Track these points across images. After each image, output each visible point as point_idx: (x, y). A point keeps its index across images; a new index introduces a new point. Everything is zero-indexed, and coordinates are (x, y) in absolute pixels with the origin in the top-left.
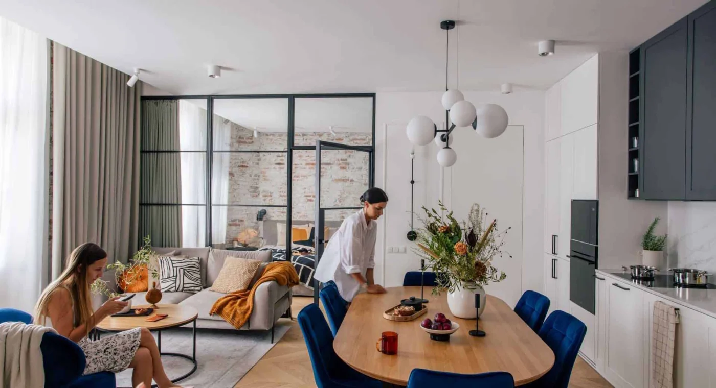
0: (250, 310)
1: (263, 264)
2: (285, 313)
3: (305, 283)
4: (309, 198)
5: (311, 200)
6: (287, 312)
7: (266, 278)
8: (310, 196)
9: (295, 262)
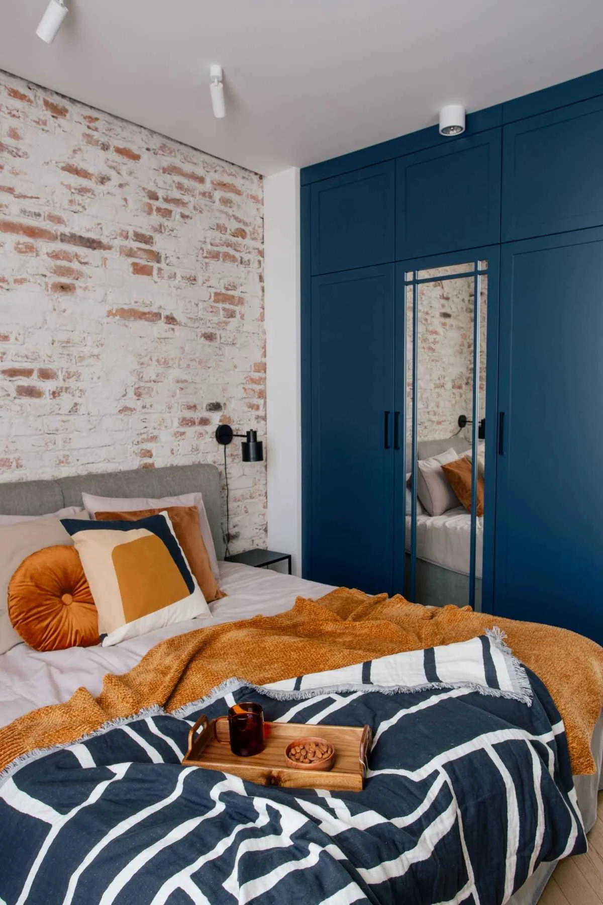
4: (24, 382)
5: (31, 392)
8: (28, 373)
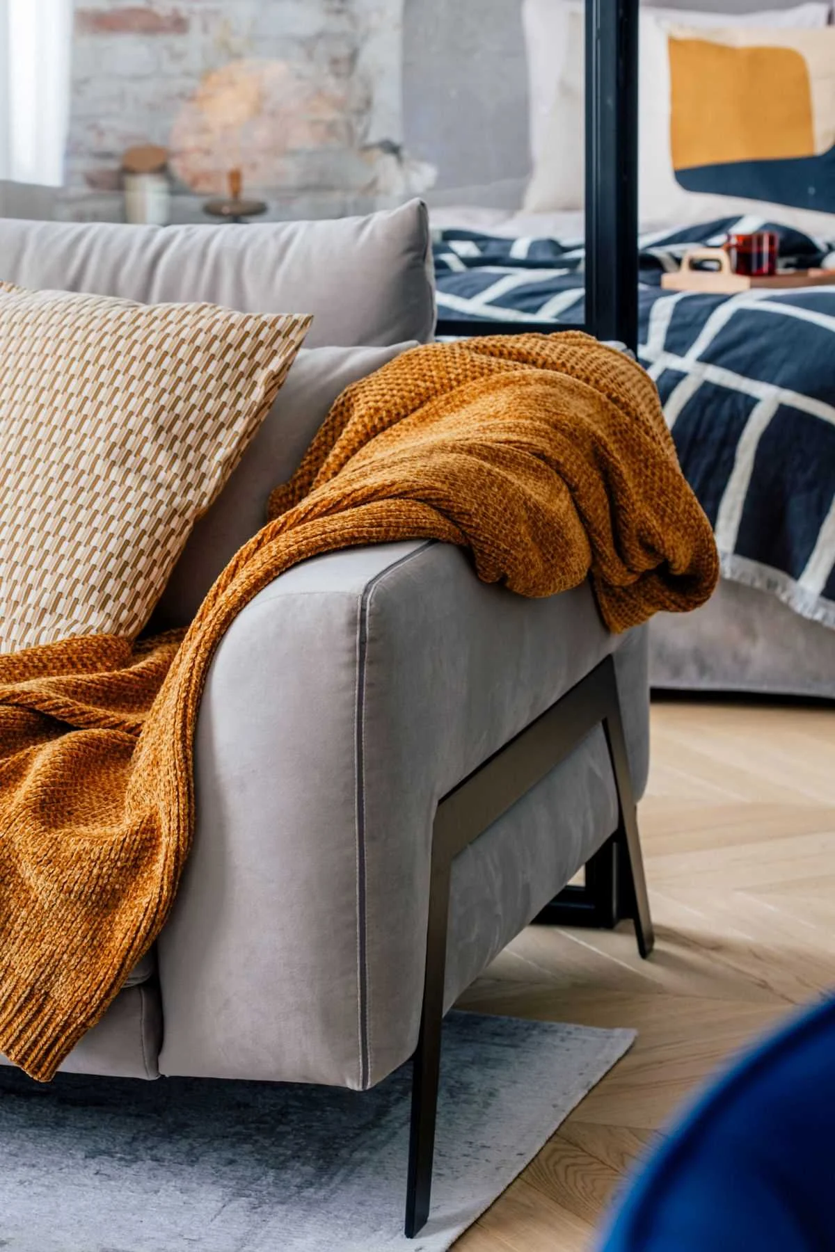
0: (160, 867)
1: (325, 354)
2: (578, 879)
3: (793, 567)
6: (597, 867)
7: (335, 507)
9: (687, 362)
